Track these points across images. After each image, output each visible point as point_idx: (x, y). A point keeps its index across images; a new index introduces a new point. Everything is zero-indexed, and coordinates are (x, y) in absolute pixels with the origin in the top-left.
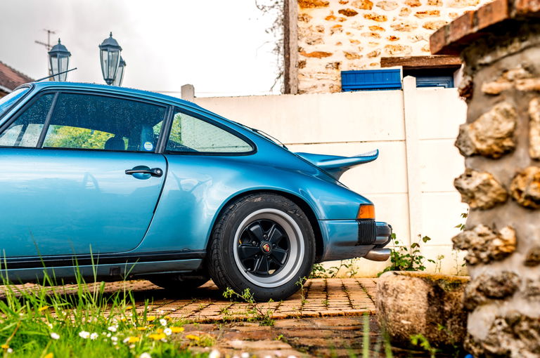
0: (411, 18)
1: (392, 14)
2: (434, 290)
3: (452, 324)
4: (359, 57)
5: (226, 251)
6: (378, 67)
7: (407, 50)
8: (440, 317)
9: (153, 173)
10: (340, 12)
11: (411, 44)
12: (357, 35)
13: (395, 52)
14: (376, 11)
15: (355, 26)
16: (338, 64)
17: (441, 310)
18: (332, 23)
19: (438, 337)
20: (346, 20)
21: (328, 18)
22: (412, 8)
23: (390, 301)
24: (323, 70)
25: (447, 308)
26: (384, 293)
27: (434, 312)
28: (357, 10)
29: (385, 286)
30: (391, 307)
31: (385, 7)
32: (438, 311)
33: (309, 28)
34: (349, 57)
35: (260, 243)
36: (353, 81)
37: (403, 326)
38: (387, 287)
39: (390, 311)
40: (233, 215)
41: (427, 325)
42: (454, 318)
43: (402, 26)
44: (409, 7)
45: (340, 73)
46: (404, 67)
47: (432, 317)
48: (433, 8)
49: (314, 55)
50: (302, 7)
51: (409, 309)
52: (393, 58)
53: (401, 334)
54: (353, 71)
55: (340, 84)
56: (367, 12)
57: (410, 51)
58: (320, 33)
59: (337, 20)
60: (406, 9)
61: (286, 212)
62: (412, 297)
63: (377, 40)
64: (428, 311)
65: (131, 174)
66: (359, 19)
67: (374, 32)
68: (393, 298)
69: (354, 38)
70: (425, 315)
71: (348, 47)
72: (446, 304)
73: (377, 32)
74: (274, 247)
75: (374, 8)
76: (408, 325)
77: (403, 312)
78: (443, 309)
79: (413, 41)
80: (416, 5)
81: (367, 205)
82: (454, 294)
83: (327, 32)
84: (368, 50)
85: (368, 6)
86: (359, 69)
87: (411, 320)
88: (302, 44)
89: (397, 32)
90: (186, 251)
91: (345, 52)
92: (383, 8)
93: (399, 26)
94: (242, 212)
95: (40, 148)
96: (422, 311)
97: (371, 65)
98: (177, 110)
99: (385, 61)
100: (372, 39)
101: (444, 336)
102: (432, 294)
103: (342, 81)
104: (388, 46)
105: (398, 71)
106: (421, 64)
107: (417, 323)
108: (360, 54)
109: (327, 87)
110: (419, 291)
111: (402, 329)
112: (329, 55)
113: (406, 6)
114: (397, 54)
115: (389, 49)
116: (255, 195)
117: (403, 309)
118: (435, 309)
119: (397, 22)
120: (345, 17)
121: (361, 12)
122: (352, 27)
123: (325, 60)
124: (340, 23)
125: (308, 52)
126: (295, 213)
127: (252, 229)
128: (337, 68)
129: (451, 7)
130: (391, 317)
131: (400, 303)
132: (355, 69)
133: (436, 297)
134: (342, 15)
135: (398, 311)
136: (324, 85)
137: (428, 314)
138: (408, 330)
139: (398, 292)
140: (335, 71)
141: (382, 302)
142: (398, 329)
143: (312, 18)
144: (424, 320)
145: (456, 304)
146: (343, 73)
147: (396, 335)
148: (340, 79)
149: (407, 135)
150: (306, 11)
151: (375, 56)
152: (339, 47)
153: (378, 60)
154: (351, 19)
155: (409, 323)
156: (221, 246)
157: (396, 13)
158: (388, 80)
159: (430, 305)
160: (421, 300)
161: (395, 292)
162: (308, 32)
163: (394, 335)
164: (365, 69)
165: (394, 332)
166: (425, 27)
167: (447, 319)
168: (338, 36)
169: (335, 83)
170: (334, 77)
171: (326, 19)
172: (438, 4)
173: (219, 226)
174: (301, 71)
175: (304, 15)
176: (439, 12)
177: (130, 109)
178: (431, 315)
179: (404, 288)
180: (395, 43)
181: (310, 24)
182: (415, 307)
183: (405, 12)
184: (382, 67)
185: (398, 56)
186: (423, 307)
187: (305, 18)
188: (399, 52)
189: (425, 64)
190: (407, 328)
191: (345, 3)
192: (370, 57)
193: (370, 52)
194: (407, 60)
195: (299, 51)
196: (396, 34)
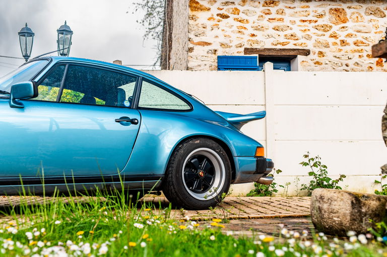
0: (264, 22)
1: (252, 19)
2: (355, 200)
3: (366, 220)
4: (230, 47)
5: (178, 176)
6: (242, 54)
7: (262, 44)
8: (359, 216)
9: (133, 122)
10: (218, 15)
11: (264, 40)
12: (229, 32)
13: (254, 45)
14: (242, 16)
15: (227, 25)
16: (216, 51)
17: (360, 212)
18: (212, 23)
19: (357, 228)
20: (221, 21)
21: (209, 19)
22: (266, 16)
23: (325, 206)
24: (206, 54)
25: (364, 210)
26: (321, 201)
27: (355, 213)
28: (229, 15)
29: (321, 196)
30: (326, 210)
31: (248, 13)
32: (358, 212)
33: (196, 25)
34: (223, 46)
35: (197, 171)
36: (226, 63)
37: (335, 221)
38: (323, 197)
39: (325, 212)
40: (182, 151)
41: (351, 220)
42: (368, 216)
43: (259, 27)
44: (264, 15)
45: (216, 57)
46: (259, 55)
47: (354, 216)
48: (279, 16)
49: (200, 44)
50: (192, 10)
51: (339, 211)
52: (252, 49)
53: (333, 227)
54: (226, 56)
55: (216, 65)
56: (236, 16)
57: (264, 45)
58: (204, 29)
59: (216, 20)
60: (262, 16)
61: (215, 151)
62: (341, 203)
63: (242, 36)
64: (352, 212)
65: (118, 122)
66: (230, 21)
67: (240, 30)
68: (328, 204)
69: (227, 34)
70: (349, 214)
71: (222, 39)
72: (363, 208)
73: (243, 30)
74: (205, 173)
75: (241, 13)
76: (338, 220)
77: (335, 213)
78: (361, 211)
79: (266, 38)
80: (268, 14)
81: (260, 147)
82: (366, 202)
83: (209, 28)
84: (236, 42)
85: (237, 12)
86: (229, 55)
87: (340, 217)
88: (192, 36)
89: (255, 31)
90: (151, 175)
91: (220, 43)
92: (247, 14)
93: (257, 27)
94: (188, 150)
95: (59, 102)
96: (348, 212)
97: (238, 52)
98: (144, 79)
99: (247, 51)
100: (239, 35)
101: (361, 227)
102: (354, 202)
103: (218, 62)
104: (249, 40)
105: (256, 58)
106: (271, 54)
107: (344, 219)
108: (231, 45)
109: (208, 66)
110: (346, 200)
111: (334, 223)
112: (210, 44)
113: (261, 14)
114: (255, 46)
115: (250, 43)
116: (195, 139)
117: (335, 211)
118: (356, 211)
119: (256, 25)
120: (221, 19)
121: (232, 16)
122: (226, 26)
123: (207, 48)
124: (218, 23)
125: (195, 42)
126: (220, 151)
127: (192, 161)
128: (215, 54)
129: (291, 16)
130: (326, 215)
131: (333, 207)
132: (227, 55)
133: (357, 204)
134: (219, 18)
135: (332, 212)
136: (205, 65)
137: (352, 214)
138: (338, 224)
139: (332, 201)
140: (213, 55)
141: (319, 207)
142: (330, 223)
143: (198, 18)
144: (348, 218)
145: (369, 208)
146: (219, 57)
147: (329, 227)
148: (217, 61)
149: (267, 101)
150: (195, 13)
151: (241, 47)
152: (216, 39)
153: (242, 49)
154: (225, 21)
155: (339, 219)
156: (174, 172)
157: (255, 18)
158: (249, 64)
159: (353, 209)
160: (348, 205)
161: (330, 201)
162: (196, 28)
163: (327, 227)
164: (233, 55)
165: (327, 225)
166: (274, 29)
167: (363, 217)
168: (216, 32)
169: (213, 64)
170: (213, 60)
171: (208, 20)
172: (283, 14)
173: (173, 158)
174: (190, 54)
175: (193, 16)
176: (283, 19)
177: (114, 78)
178: (353, 215)
179: (336, 198)
180: (254, 38)
181: (197, 22)
182: (344, 210)
183: (261, 18)
184: (245, 54)
185: (256, 47)
186: (348, 210)
187: (194, 17)
188: (256, 45)
189: (273, 54)
190: (337, 222)
191: (221, 9)
192: (237, 47)
193: (237, 43)
194: (262, 51)
195: (189, 41)
196: (255, 32)
